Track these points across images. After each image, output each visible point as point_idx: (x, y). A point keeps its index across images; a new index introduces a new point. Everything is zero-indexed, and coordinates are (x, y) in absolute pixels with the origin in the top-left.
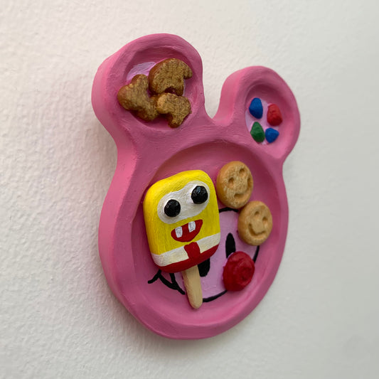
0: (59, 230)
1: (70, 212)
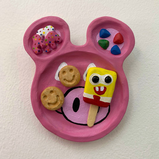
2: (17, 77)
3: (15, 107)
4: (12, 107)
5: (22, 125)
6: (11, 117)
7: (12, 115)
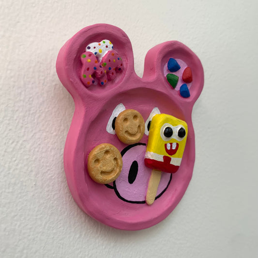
2: (26, 126)
3: (24, 184)
4: (19, 185)
5: (39, 217)
6: (17, 205)
7: (20, 200)
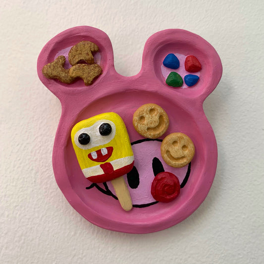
0: (39, 153)
1: (45, 143)
